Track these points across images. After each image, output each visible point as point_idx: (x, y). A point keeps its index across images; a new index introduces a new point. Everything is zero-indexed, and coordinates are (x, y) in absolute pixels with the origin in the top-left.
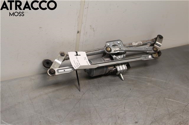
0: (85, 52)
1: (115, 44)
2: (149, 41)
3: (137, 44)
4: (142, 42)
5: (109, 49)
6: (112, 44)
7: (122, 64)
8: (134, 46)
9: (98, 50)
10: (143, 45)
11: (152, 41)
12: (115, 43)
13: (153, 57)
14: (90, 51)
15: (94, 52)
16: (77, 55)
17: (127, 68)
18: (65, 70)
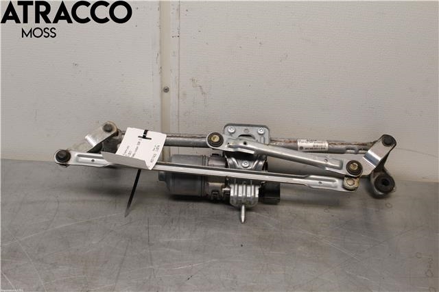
0: (166, 135)
1: (249, 133)
2: (351, 146)
3: (311, 145)
4: (329, 144)
5: (217, 139)
6: (241, 131)
7: (247, 182)
8: (301, 148)
9: (199, 138)
10: (330, 151)
11: (362, 147)
12: (252, 131)
13: (344, 187)
14: (179, 137)
15: (186, 139)
16: (144, 137)
17: (257, 196)
18: (95, 159)
